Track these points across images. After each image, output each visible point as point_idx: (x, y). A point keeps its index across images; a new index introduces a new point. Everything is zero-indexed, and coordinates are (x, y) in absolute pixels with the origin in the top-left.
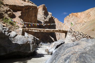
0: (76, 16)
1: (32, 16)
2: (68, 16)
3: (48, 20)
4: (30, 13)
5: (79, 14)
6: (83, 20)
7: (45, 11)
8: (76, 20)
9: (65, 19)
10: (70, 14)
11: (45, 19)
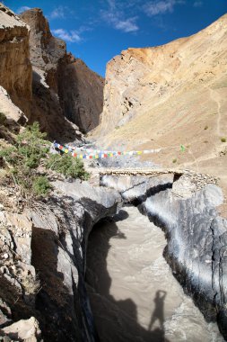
0: (142, 59)
1: (18, 65)
2: (117, 58)
3: (55, 66)
4: (12, 56)
5: (149, 51)
6: (162, 74)
7: (43, 34)
8: (139, 72)
9: (109, 67)
10: (125, 52)
11: (47, 62)
